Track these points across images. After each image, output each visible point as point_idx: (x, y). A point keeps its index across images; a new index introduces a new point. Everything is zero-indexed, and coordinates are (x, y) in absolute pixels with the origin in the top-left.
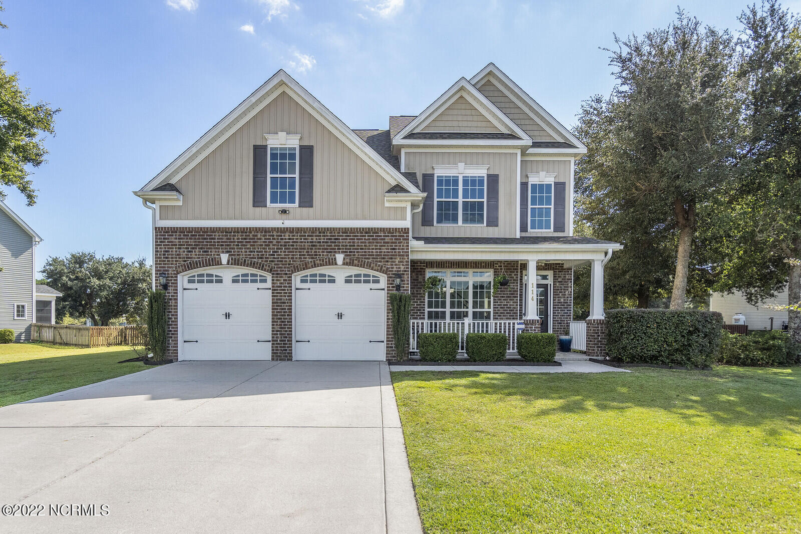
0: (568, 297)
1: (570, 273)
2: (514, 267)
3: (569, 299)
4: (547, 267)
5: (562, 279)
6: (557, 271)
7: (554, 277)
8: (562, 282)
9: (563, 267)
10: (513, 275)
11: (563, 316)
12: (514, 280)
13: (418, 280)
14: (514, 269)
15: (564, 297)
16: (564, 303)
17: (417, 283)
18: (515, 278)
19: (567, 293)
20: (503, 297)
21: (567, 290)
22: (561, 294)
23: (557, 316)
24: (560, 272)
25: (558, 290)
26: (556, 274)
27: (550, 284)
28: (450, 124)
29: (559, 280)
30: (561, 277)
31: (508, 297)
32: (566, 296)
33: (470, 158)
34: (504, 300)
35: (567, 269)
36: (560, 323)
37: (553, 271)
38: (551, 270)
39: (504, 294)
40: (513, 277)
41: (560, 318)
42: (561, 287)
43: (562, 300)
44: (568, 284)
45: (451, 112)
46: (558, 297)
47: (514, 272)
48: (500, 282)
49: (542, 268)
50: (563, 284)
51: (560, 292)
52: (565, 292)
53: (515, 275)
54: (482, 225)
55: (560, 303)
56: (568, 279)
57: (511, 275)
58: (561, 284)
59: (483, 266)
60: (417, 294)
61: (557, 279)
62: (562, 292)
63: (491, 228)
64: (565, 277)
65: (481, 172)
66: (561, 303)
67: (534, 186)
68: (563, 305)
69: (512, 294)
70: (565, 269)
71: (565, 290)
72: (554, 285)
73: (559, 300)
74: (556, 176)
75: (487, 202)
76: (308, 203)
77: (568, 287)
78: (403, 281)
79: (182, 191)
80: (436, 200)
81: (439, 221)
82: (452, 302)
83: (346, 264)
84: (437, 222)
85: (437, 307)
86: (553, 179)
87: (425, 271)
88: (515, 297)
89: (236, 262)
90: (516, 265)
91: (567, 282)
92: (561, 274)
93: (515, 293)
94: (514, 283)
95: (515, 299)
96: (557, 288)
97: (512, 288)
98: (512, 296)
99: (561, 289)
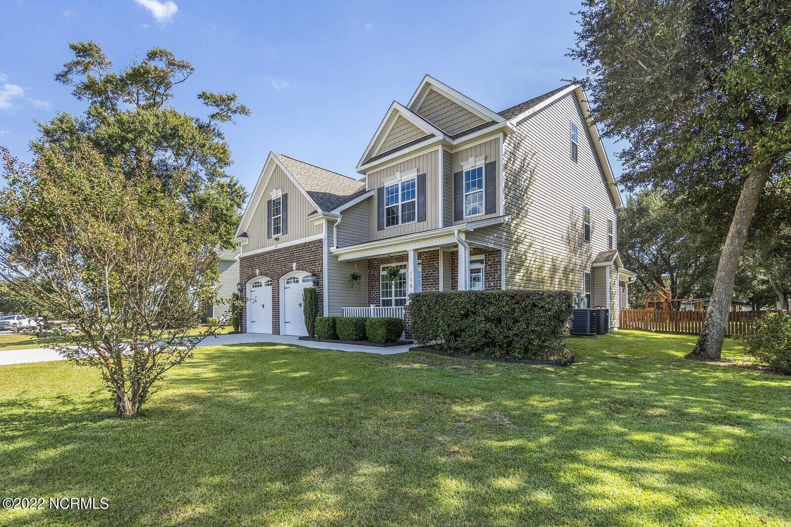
0: (497, 281)
1: (499, 255)
3: (499, 282)
4: (479, 252)
5: (492, 262)
6: (487, 254)
7: (485, 260)
8: (491, 265)
10: (435, 264)
12: (436, 268)
13: (374, 275)
15: (494, 281)
16: (494, 286)
17: (374, 277)
19: (496, 276)
20: (427, 285)
21: (497, 273)
22: (491, 278)
24: (490, 255)
25: (489, 273)
26: (486, 258)
27: (482, 268)
28: (393, 142)
29: (489, 263)
30: (491, 260)
31: (432, 284)
33: (402, 168)
38: (475, 254)
39: (428, 282)
40: (435, 266)
42: (491, 270)
43: (492, 284)
44: (497, 267)
45: (394, 132)
46: (489, 281)
50: (493, 268)
51: (490, 276)
52: (494, 276)
54: (414, 222)
56: (497, 262)
57: (433, 264)
58: (491, 268)
60: (374, 286)
63: (421, 223)
64: (495, 259)
65: (411, 175)
66: (491, 287)
67: (467, 173)
71: (494, 273)
72: (485, 268)
73: (489, 284)
74: (486, 158)
75: (418, 200)
76: (285, 232)
77: (497, 270)
78: (320, 278)
79: (248, 235)
80: (386, 207)
81: (388, 225)
82: (396, 292)
83: (297, 269)
84: (387, 226)
85: (387, 297)
86: (483, 161)
87: (379, 268)
88: (437, 284)
89: (261, 274)
90: (437, 254)
91: (497, 264)
92: (491, 257)
93: (437, 280)
94: (436, 271)
95: (437, 286)
96: (487, 272)
97: (434, 276)
98: (434, 283)
99: (491, 273)
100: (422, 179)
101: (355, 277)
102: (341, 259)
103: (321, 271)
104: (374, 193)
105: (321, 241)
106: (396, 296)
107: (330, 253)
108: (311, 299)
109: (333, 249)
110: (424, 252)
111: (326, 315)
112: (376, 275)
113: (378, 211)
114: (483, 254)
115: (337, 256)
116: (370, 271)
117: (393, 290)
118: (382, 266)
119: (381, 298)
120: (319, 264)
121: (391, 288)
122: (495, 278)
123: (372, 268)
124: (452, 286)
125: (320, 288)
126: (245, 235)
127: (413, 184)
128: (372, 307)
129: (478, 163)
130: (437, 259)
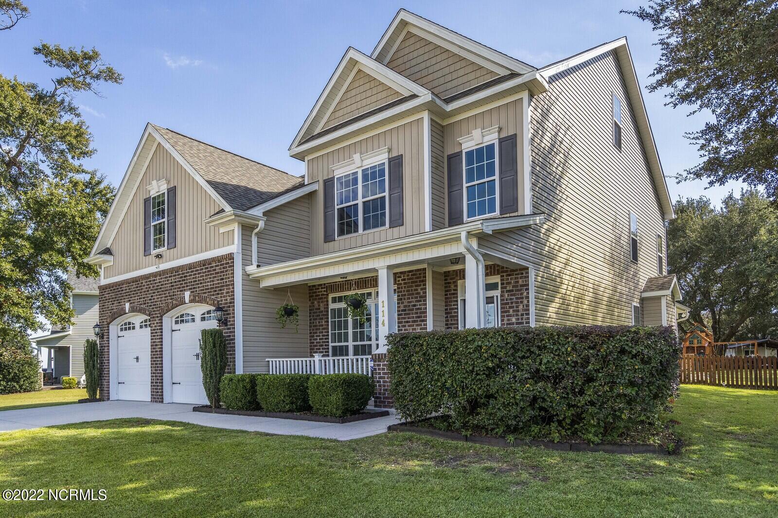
0: (522, 315)
1: (524, 275)
2: (420, 277)
3: (525, 316)
5: (513, 287)
6: (505, 274)
7: (502, 284)
8: (512, 291)
10: (419, 291)
12: (421, 297)
13: (319, 309)
15: (517, 315)
17: (319, 312)
18: (422, 294)
19: (521, 307)
20: (407, 322)
21: (522, 302)
22: (511, 310)
24: (509, 275)
25: (508, 304)
26: (505, 280)
27: (497, 296)
28: (349, 109)
29: (508, 289)
30: (510, 283)
31: (414, 321)
32: (520, 313)
33: (363, 147)
34: (409, 326)
35: (521, 270)
37: (499, 276)
38: (494, 274)
39: (408, 318)
42: (511, 299)
43: (514, 320)
44: (522, 294)
46: (508, 316)
47: (420, 285)
50: (514, 295)
51: (510, 307)
52: (517, 307)
53: (422, 289)
54: (383, 228)
56: (522, 286)
57: (417, 290)
58: (512, 295)
60: (319, 326)
61: (505, 287)
62: (512, 307)
63: (396, 230)
64: (518, 282)
65: (380, 158)
67: (470, 154)
69: (419, 317)
70: (516, 270)
71: (517, 303)
72: (502, 296)
73: (508, 320)
74: (500, 130)
75: (390, 195)
76: (173, 245)
77: (522, 298)
78: (228, 314)
79: (114, 253)
80: (336, 207)
81: (341, 233)
82: (355, 334)
83: (191, 301)
84: (339, 235)
85: (340, 341)
86: (496, 135)
87: (327, 298)
88: (423, 321)
89: (133, 310)
90: (422, 275)
91: (521, 290)
92: (511, 279)
93: (423, 315)
94: (420, 301)
95: (423, 323)
96: (505, 301)
97: (418, 309)
98: (419, 319)
99: (512, 303)
100: (396, 163)
101: (289, 312)
102: (264, 284)
103: (231, 303)
104: (318, 187)
105: (230, 256)
106: (355, 340)
107: (246, 275)
108: (214, 346)
109: (252, 269)
110: (401, 273)
111: (240, 370)
112: (322, 309)
113: (325, 213)
114: (498, 274)
115: (257, 281)
116: (313, 303)
117: (350, 331)
118: (331, 296)
119: (331, 344)
120: (227, 293)
121: (346, 328)
122: (518, 311)
123: (316, 299)
124: (447, 325)
125: (229, 329)
126: (108, 251)
127: (382, 172)
128: (317, 357)
129: (486, 139)
130: (422, 283)
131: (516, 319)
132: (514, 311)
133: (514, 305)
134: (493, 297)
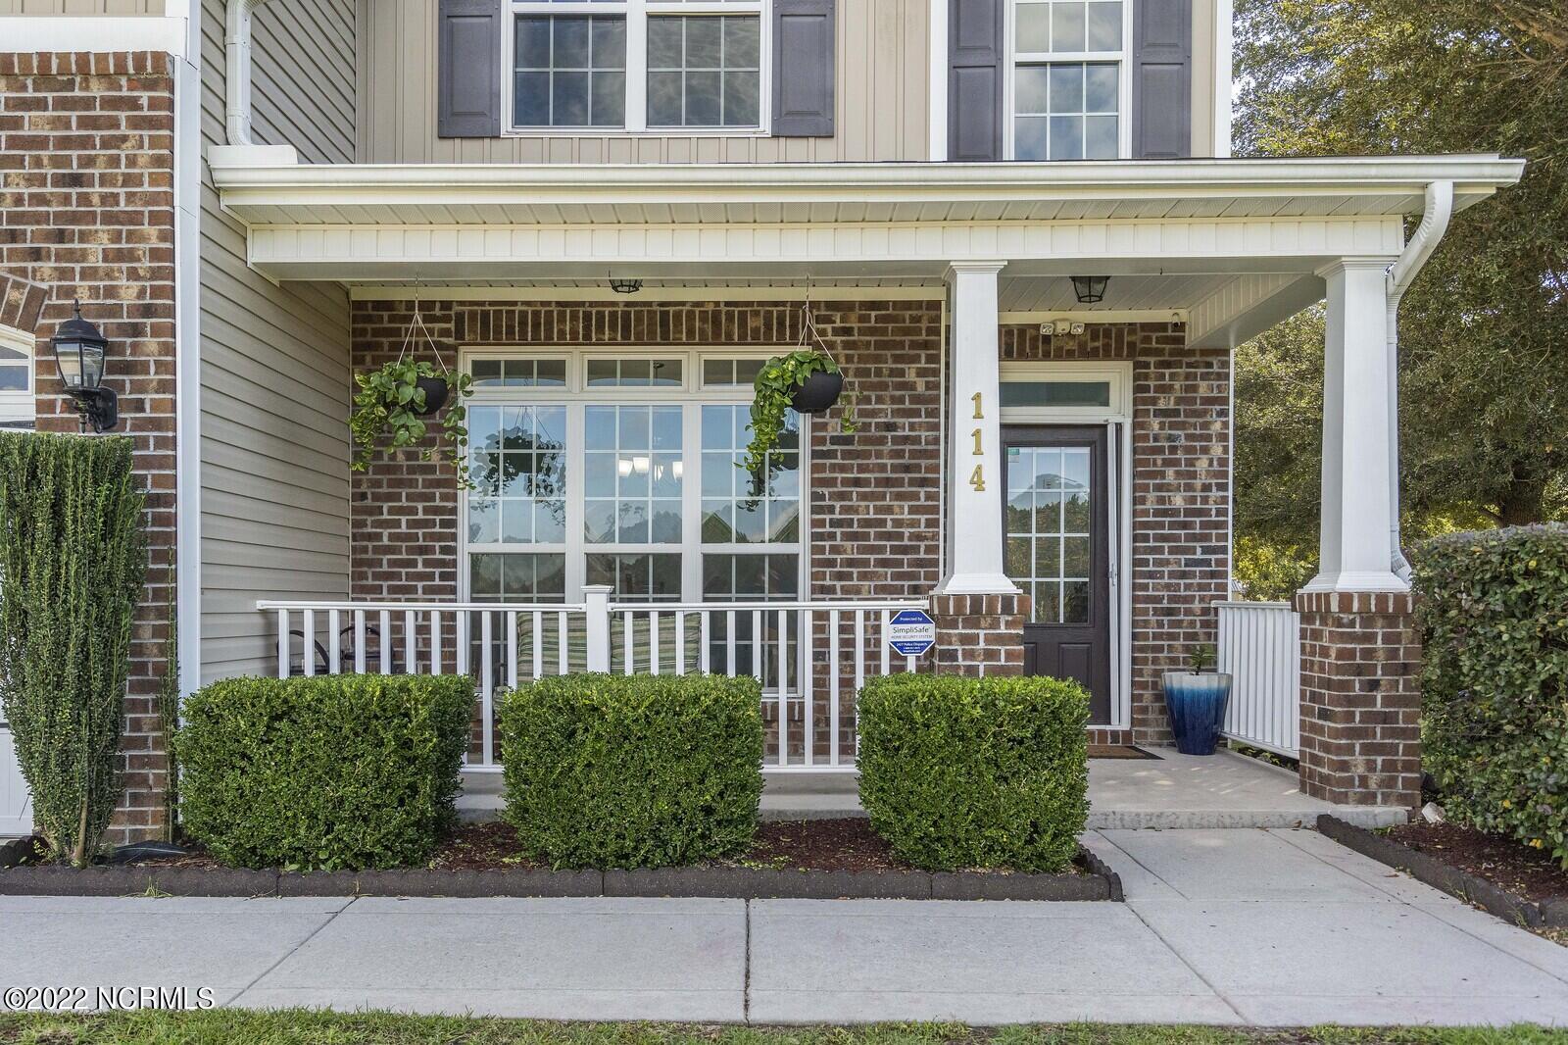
0: (1206, 488)
1: (1216, 369)
2: (918, 331)
3: (1215, 494)
4: (1099, 344)
5: (1179, 401)
6: (1152, 360)
7: (1137, 389)
8: (1176, 413)
9: (1181, 340)
10: (911, 377)
11: (1184, 575)
12: (916, 399)
14: (914, 345)
15: (1189, 488)
16: (1188, 513)
18: (921, 388)
19: (1202, 464)
20: (857, 482)
21: (1205, 450)
22: (1170, 472)
23: (1151, 575)
24: (1168, 365)
25: (1160, 450)
26: (1146, 377)
27: (1119, 427)
29: (1162, 405)
30: (1169, 389)
31: (888, 482)
32: (1198, 483)
34: (863, 497)
35: (1205, 352)
36: (1169, 612)
37: (1130, 364)
38: (1119, 356)
39: (862, 469)
40: (912, 386)
41: (1168, 587)
42: (1170, 438)
43: (1178, 501)
44: (1206, 425)
46: (1159, 488)
47: (916, 359)
48: (794, 386)
49: (1072, 345)
50: (1182, 426)
51: (1167, 463)
52: (1191, 463)
53: (921, 373)
55: (1165, 513)
56: (1206, 400)
57: (902, 373)
58: (1172, 426)
59: (756, 331)
60: (412, 470)
61: (1154, 401)
62: (1175, 463)
63: (797, 148)
64: (1194, 388)
66: (1175, 512)
68: (1185, 525)
69: (907, 469)
70: (1191, 352)
71: (1191, 450)
72: (1136, 426)
73: (1161, 500)
75: (779, 16)
77: (1208, 438)
78: (128, 368)
81: (530, 110)
84: (521, 118)
87: (452, 362)
88: (923, 482)
90: (924, 325)
91: (1204, 413)
92: (1173, 376)
93: (923, 463)
94: (917, 413)
95: (922, 491)
96: (1152, 443)
97: (906, 440)
98: (906, 476)
99: (1173, 450)
102: (278, 250)
107: (214, 189)
110: (832, 305)
114: (1130, 356)
118: (468, 354)
122: (1193, 475)
130: (923, 355)
131: (1185, 499)
132: (1178, 474)
133: (1180, 455)
134: (1104, 427)
